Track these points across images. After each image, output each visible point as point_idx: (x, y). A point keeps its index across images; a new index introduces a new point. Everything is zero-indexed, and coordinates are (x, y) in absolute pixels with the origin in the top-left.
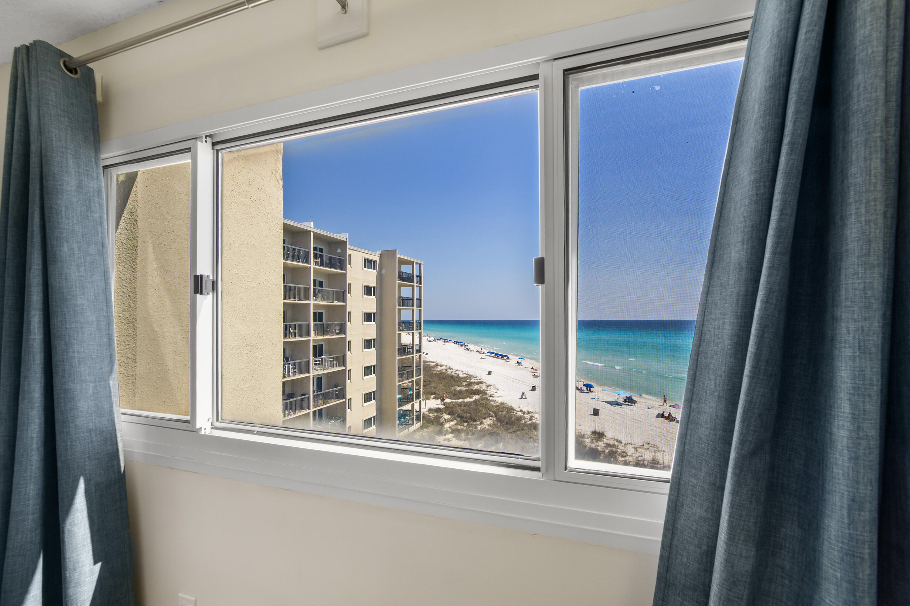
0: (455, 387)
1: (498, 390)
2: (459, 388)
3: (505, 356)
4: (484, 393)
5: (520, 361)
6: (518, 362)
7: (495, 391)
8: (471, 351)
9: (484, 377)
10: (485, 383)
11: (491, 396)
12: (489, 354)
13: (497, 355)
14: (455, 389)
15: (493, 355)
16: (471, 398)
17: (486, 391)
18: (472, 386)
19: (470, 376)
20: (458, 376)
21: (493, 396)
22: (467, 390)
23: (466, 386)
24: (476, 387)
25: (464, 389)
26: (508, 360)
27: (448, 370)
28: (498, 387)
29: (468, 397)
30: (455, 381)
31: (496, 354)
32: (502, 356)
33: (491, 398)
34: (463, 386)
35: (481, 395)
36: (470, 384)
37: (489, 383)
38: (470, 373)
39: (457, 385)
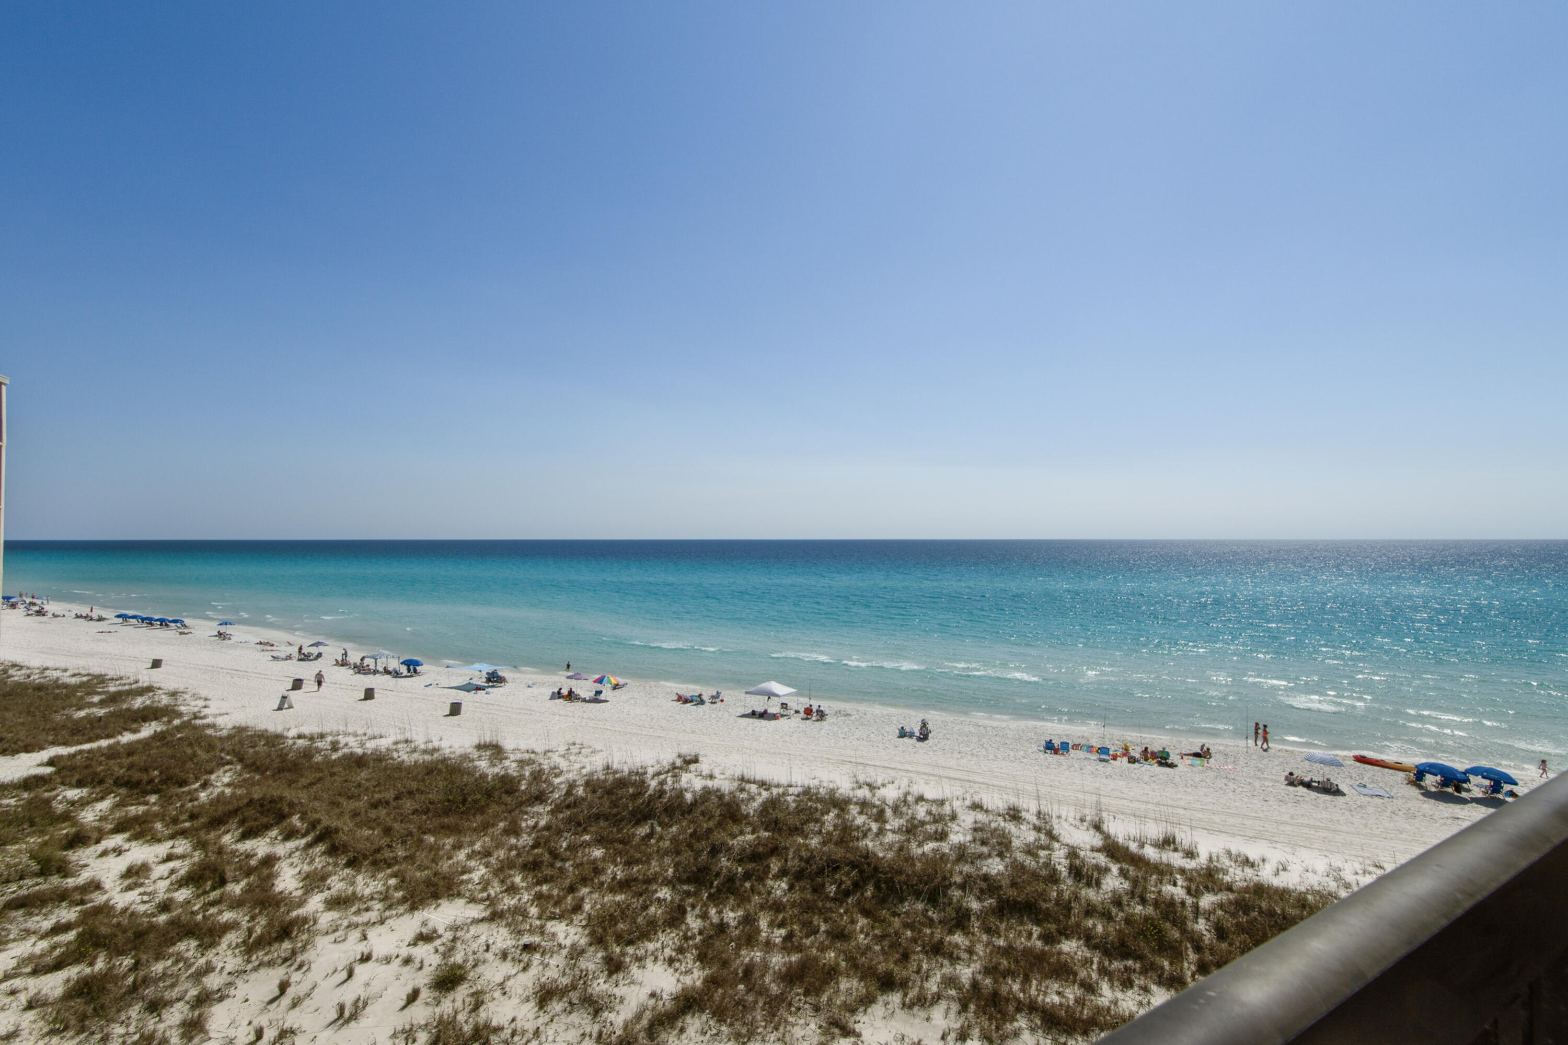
0: (66, 712)
1: (206, 699)
2: (82, 713)
3: (175, 621)
4: (174, 712)
5: (223, 629)
6: (220, 634)
7: (201, 703)
8: (55, 616)
9: (147, 677)
10: (159, 689)
11: (196, 717)
12: (120, 620)
13: (149, 621)
14: (69, 718)
15: (134, 621)
16: (135, 731)
17: (176, 708)
18: (124, 701)
19: (101, 679)
20: (57, 684)
21: (202, 714)
22: (111, 714)
23: (102, 703)
24: (138, 703)
25: (101, 712)
26: (186, 631)
27: (11, 672)
28: (204, 694)
29: (126, 730)
30: (57, 697)
31: (143, 620)
32: (164, 623)
33: (198, 722)
34: (92, 705)
35: (165, 719)
36: (114, 698)
37: (171, 686)
38: (96, 670)
39: (71, 706)
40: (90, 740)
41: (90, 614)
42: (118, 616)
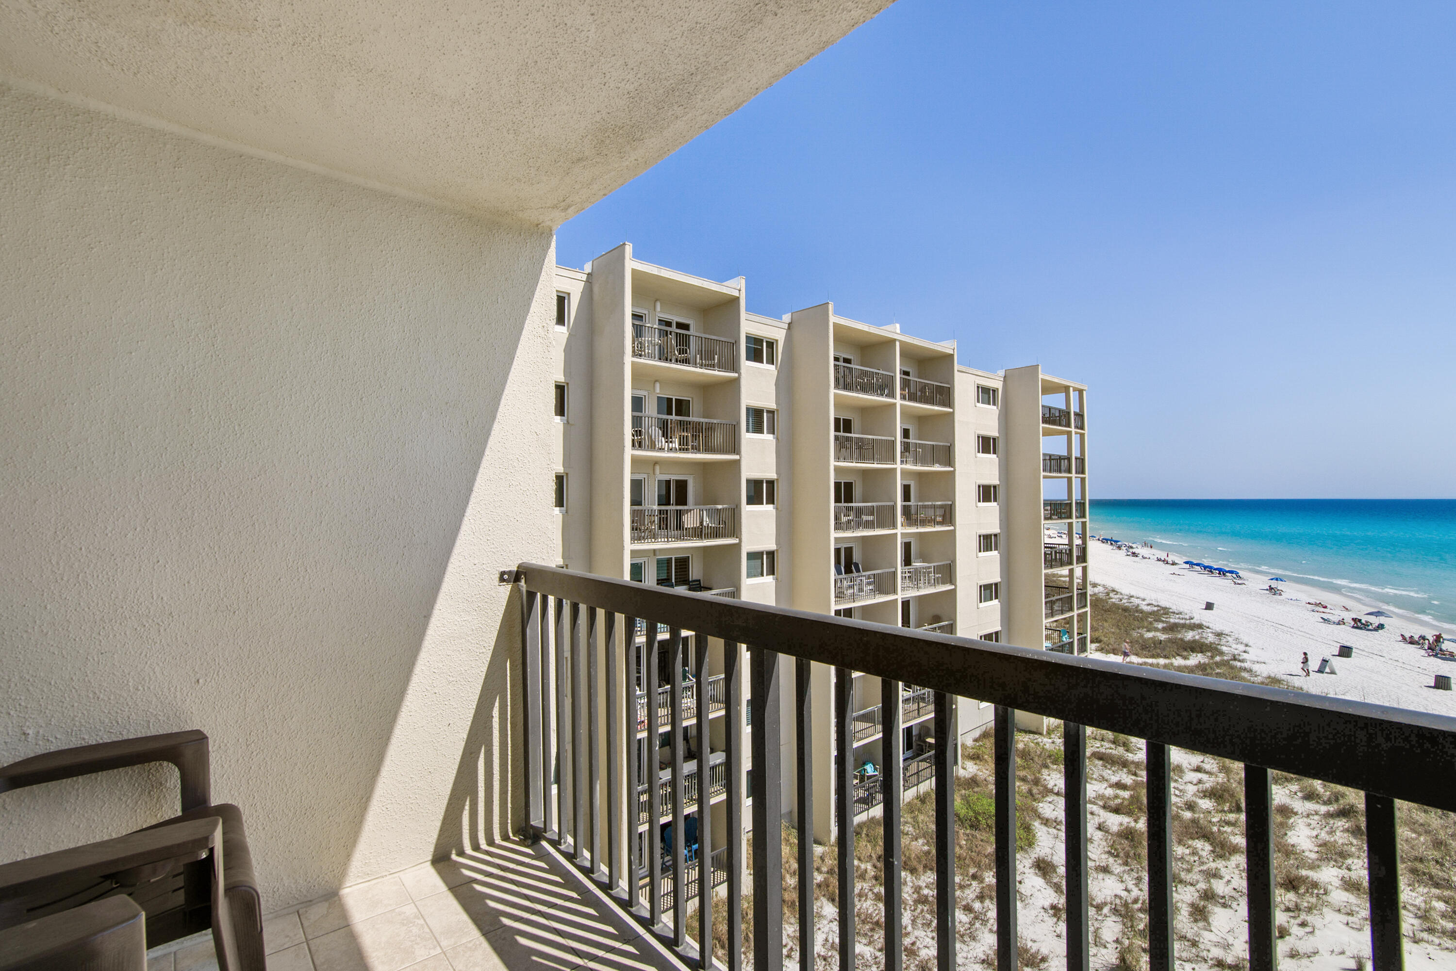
0: (1140, 631)
1: (1247, 645)
2: (1149, 635)
3: (1231, 572)
4: (1216, 649)
5: (1274, 584)
6: (1271, 588)
7: (1242, 648)
8: (1144, 558)
9: (1201, 616)
10: (1208, 628)
11: (1235, 659)
12: (1187, 566)
13: (1210, 569)
14: (1142, 636)
15: (1198, 568)
16: (1185, 658)
17: (1219, 647)
18: (1179, 632)
19: (1166, 611)
20: (1137, 609)
21: (1241, 658)
22: (1170, 640)
23: (1164, 630)
24: (1190, 635)
25: (1163, 637)
26: (1240, 582)
27: (1112, 595)
28: (1245, 640)
29: (1178, 655)
30: (1136, 619)
31: (1205, 567)
32: (1222, 572)
33: (1239, 664)
34: (1156, 630)
35: (1209, 654)
36: (1172, 628)
37: (1218, 628)
38: (1163, 604)
39: (1143, 627)
40: (1153, 657)
41: (1167, 559)
42: (1186, 563)
